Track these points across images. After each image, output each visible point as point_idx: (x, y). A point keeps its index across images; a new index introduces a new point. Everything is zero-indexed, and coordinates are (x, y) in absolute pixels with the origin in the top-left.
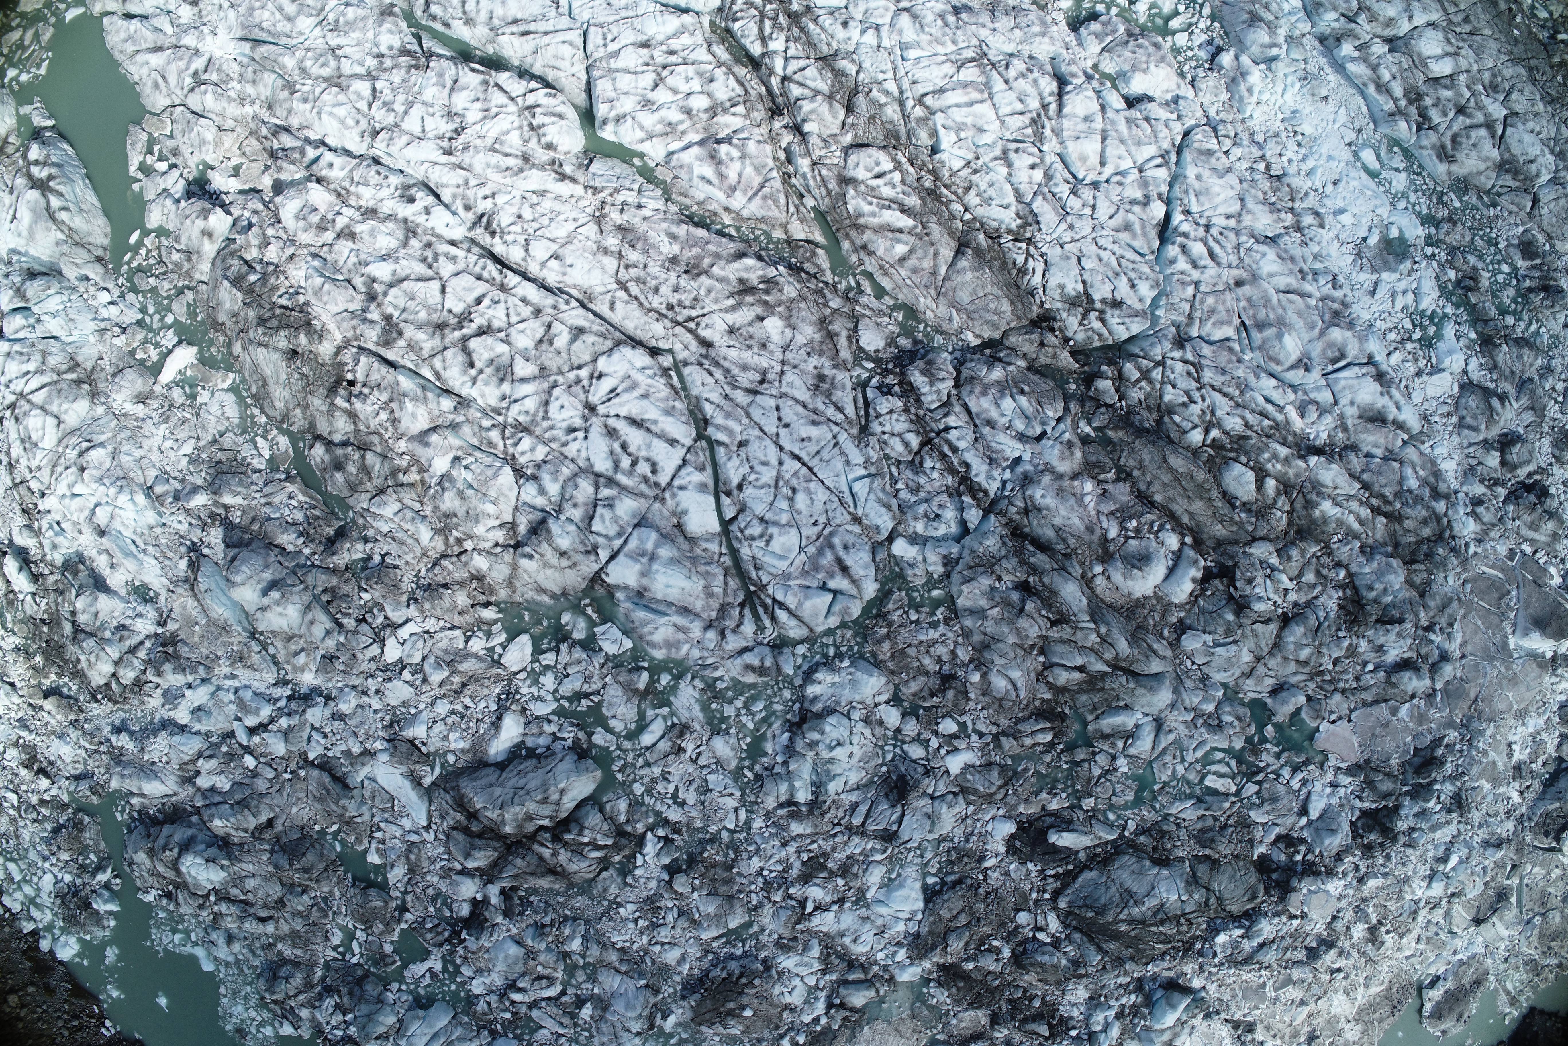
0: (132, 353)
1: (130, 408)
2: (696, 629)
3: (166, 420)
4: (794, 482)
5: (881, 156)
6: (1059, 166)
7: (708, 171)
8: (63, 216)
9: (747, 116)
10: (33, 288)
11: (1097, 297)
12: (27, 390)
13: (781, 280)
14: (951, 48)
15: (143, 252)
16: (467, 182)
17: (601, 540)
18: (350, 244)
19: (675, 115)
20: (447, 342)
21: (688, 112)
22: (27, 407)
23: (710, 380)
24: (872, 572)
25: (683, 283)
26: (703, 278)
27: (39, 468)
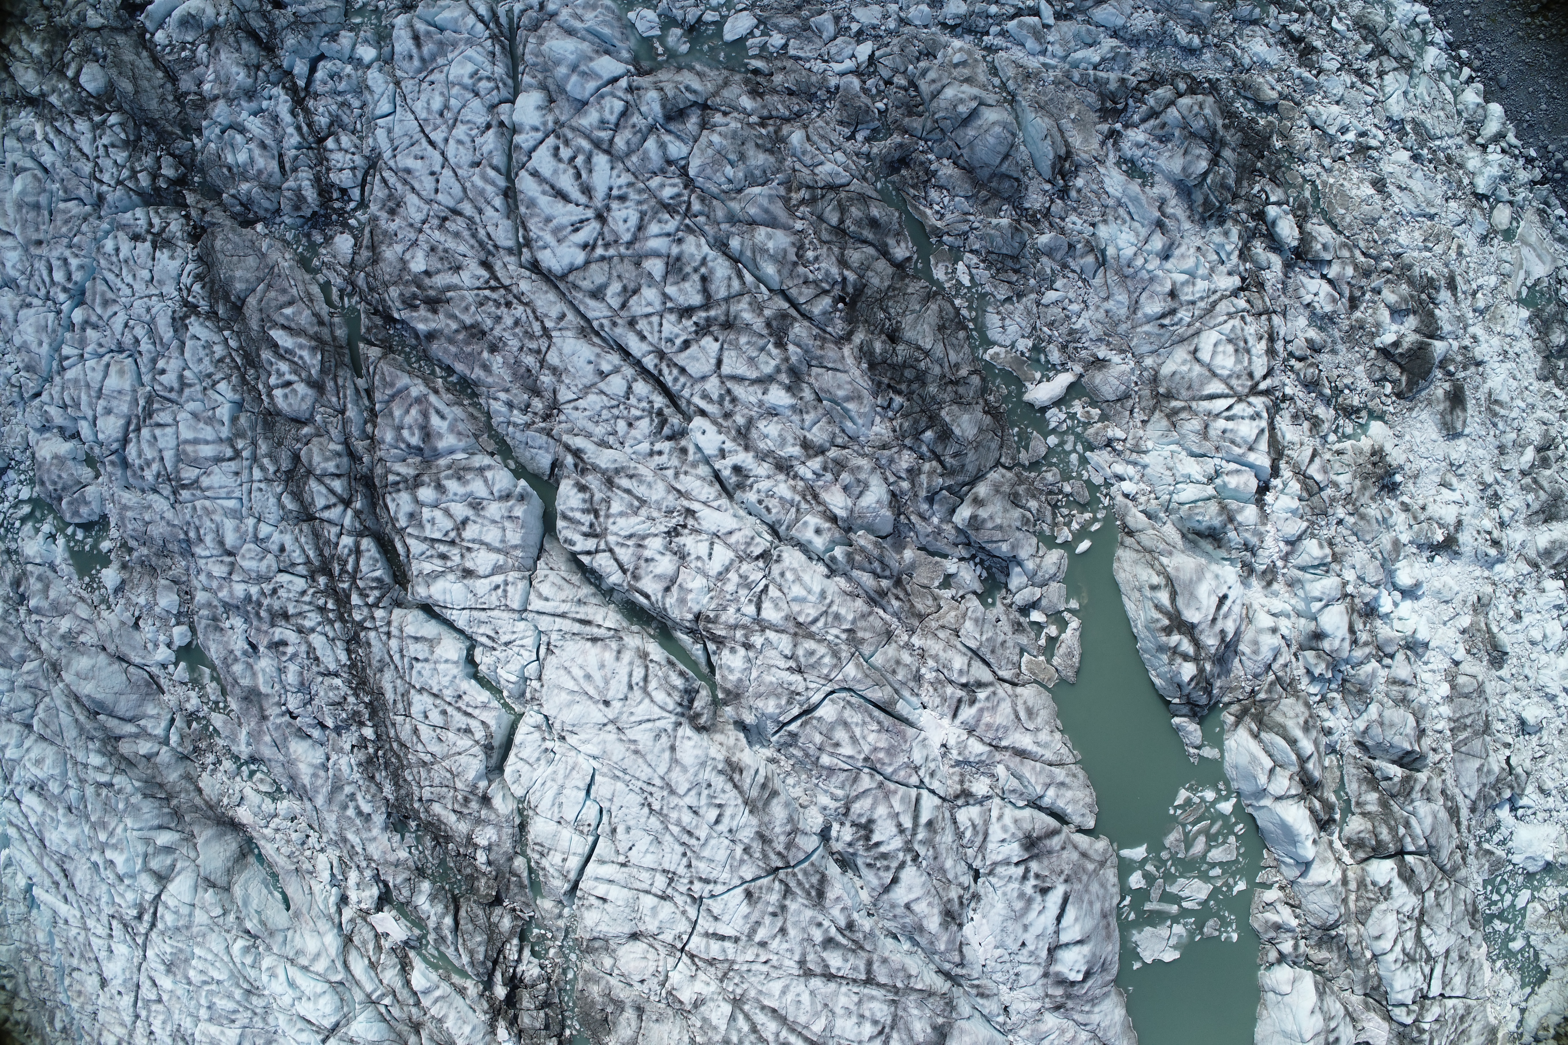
0: (1104, 417)
1: (1116, 359)
2: (565, 15)
3: (1072, 332)
4: (439, 121)
5: (281, 403)
6: (143, 370)
7: (435, 420)
8: (1156, 580)
9: (389, 471)
10: (1210, 515)
11: (148, 244)
12: (1230, 401)
13: (398, 304)
14: (198, 504)
15: (1075, 526)
16: (677, 475)
17: (620, 94)
18: (809, 436)
19: (452, 485)
20: (724, 307)
21: (440, 487)
22: (1234, 382)
23: (490, 229)
24: (395, 33)
25: (489, 322)
26: (468, 321)
27: (1230, 316)
